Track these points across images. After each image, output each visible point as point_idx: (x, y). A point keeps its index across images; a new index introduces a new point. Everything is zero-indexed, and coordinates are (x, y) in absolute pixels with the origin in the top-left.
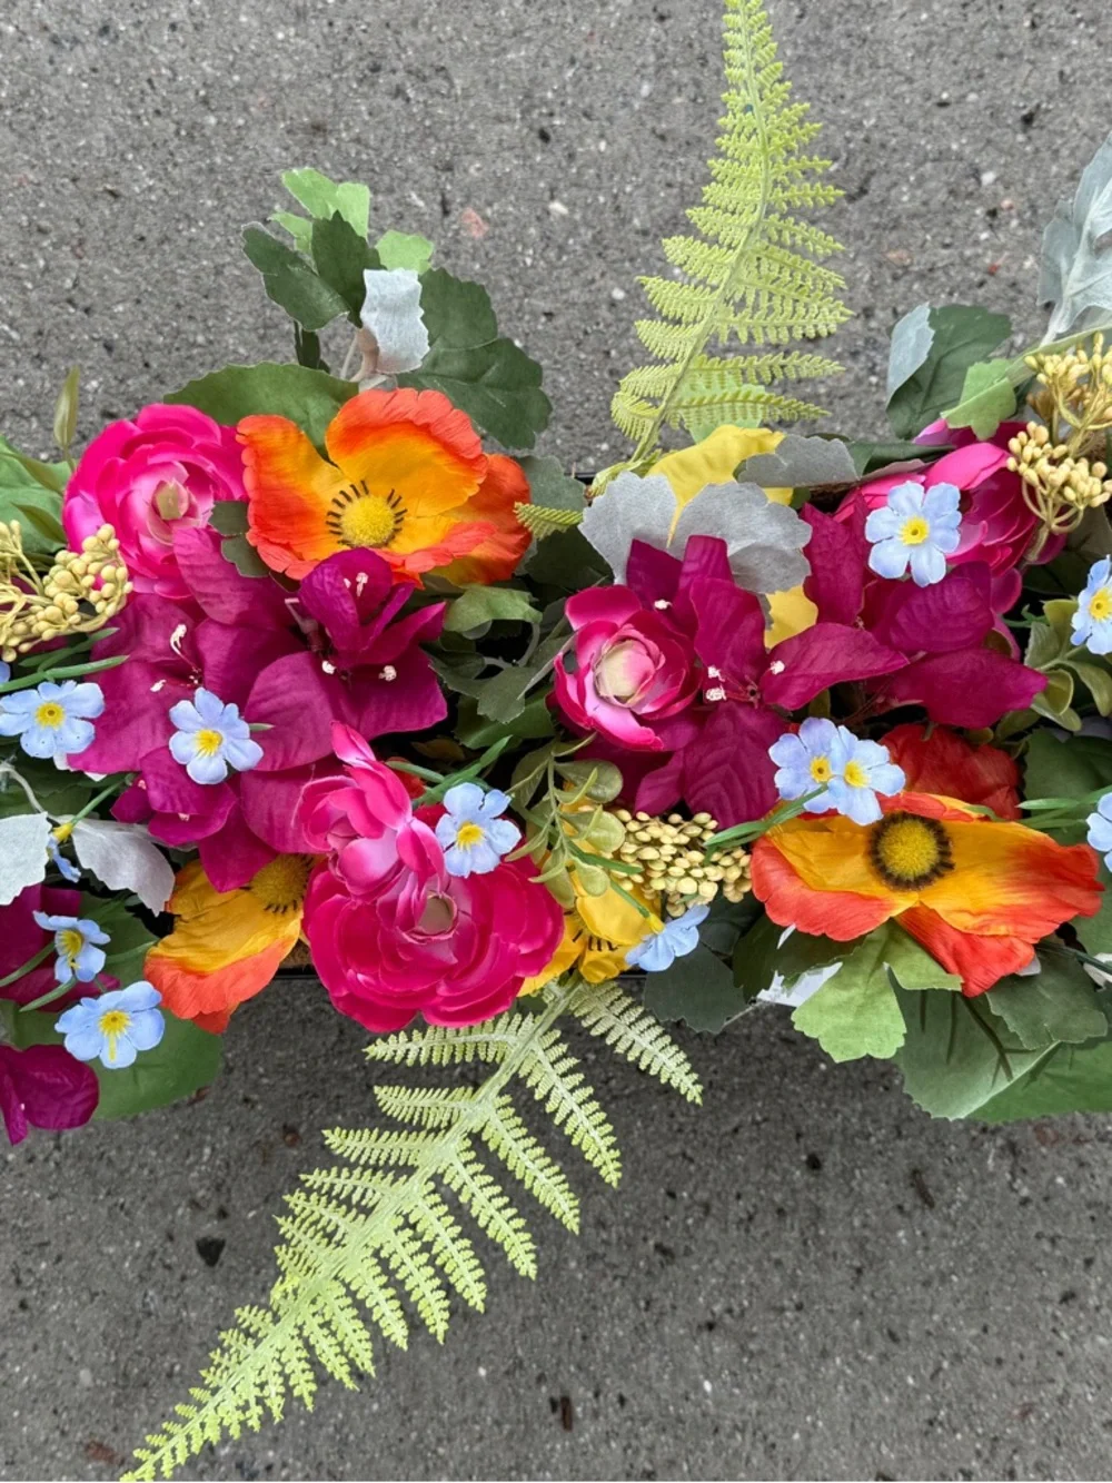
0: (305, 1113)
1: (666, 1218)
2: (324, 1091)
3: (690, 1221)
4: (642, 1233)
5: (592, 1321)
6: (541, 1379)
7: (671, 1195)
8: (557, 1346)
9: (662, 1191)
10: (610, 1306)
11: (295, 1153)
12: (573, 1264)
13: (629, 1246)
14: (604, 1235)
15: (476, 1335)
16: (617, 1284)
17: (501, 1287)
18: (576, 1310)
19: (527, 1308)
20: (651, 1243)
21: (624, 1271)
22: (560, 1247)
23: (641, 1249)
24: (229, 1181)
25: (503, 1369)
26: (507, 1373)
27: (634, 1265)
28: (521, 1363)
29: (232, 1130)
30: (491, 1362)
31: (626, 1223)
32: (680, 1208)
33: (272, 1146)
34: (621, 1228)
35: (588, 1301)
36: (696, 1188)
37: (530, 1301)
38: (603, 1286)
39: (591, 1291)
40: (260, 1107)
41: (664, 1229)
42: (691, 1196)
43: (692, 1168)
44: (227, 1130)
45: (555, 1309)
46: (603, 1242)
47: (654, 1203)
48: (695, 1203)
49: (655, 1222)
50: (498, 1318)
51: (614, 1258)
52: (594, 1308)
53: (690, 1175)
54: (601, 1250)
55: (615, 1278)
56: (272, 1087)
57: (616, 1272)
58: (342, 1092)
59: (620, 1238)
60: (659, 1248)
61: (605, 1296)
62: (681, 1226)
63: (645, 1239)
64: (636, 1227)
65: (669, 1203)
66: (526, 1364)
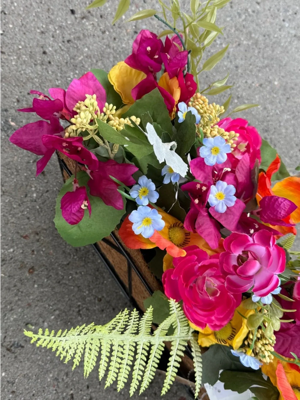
0: (41, 270)
1: (81, 391)
2: (50, 271)
3: (85, 398)
4: (72, 387)
5: (40, 394)
6: (13, 392)
7: (88, 387)
8: (25, 389)
9: (87, 383)
10: (47, 395)
11: (28, 275)
12: (51, 375)
13: (67, 387)
14: (65, 378)
15: (12, 364)
16: (54, 392)
17: (31, 361)
18: (40, 386)
19: (30, 373)
20: (72, 392)
21: (59, 391)
22: (53, 368)
23: (67, 390)
24: (7, 262)
25: (9, 379)
26: (8, 382)
27: (62, 393)
28: (14, 383)
29: (22, 253)
30: (8, 375)
31: (72, 381)
32: (86, 392)
33: (25, 267)
34: (70, 381)
35: (44, 388)
36: (94, 392)
37: (33, 372)
38: (51, 388)
39: (47, 386)
40: (34, 256)
41: (78, 393)
42: (91, 392)
43: (98, 387)
44: (21, 251)
45: (35, 380)
46: (63, 379)
47: (82, 384)
48: (90, 394)
49: (78, 388)
50: (22, 367)
51: (61, 385)
52: (44, 391)
53: (96, 388)
54: (60, 380)
55: (56, 390)
56: (41, 256)
57: (57, 389)
58: (53, 276)
59: (67, 382)
60: (72, 395)
61: (49, 391)
62: (81, 396)
63: (71, 390)
64: (73, 384)
65: (85, 388)
66: (14, 385)
